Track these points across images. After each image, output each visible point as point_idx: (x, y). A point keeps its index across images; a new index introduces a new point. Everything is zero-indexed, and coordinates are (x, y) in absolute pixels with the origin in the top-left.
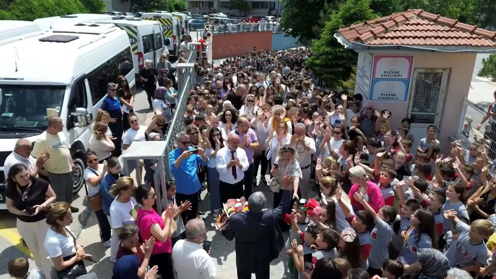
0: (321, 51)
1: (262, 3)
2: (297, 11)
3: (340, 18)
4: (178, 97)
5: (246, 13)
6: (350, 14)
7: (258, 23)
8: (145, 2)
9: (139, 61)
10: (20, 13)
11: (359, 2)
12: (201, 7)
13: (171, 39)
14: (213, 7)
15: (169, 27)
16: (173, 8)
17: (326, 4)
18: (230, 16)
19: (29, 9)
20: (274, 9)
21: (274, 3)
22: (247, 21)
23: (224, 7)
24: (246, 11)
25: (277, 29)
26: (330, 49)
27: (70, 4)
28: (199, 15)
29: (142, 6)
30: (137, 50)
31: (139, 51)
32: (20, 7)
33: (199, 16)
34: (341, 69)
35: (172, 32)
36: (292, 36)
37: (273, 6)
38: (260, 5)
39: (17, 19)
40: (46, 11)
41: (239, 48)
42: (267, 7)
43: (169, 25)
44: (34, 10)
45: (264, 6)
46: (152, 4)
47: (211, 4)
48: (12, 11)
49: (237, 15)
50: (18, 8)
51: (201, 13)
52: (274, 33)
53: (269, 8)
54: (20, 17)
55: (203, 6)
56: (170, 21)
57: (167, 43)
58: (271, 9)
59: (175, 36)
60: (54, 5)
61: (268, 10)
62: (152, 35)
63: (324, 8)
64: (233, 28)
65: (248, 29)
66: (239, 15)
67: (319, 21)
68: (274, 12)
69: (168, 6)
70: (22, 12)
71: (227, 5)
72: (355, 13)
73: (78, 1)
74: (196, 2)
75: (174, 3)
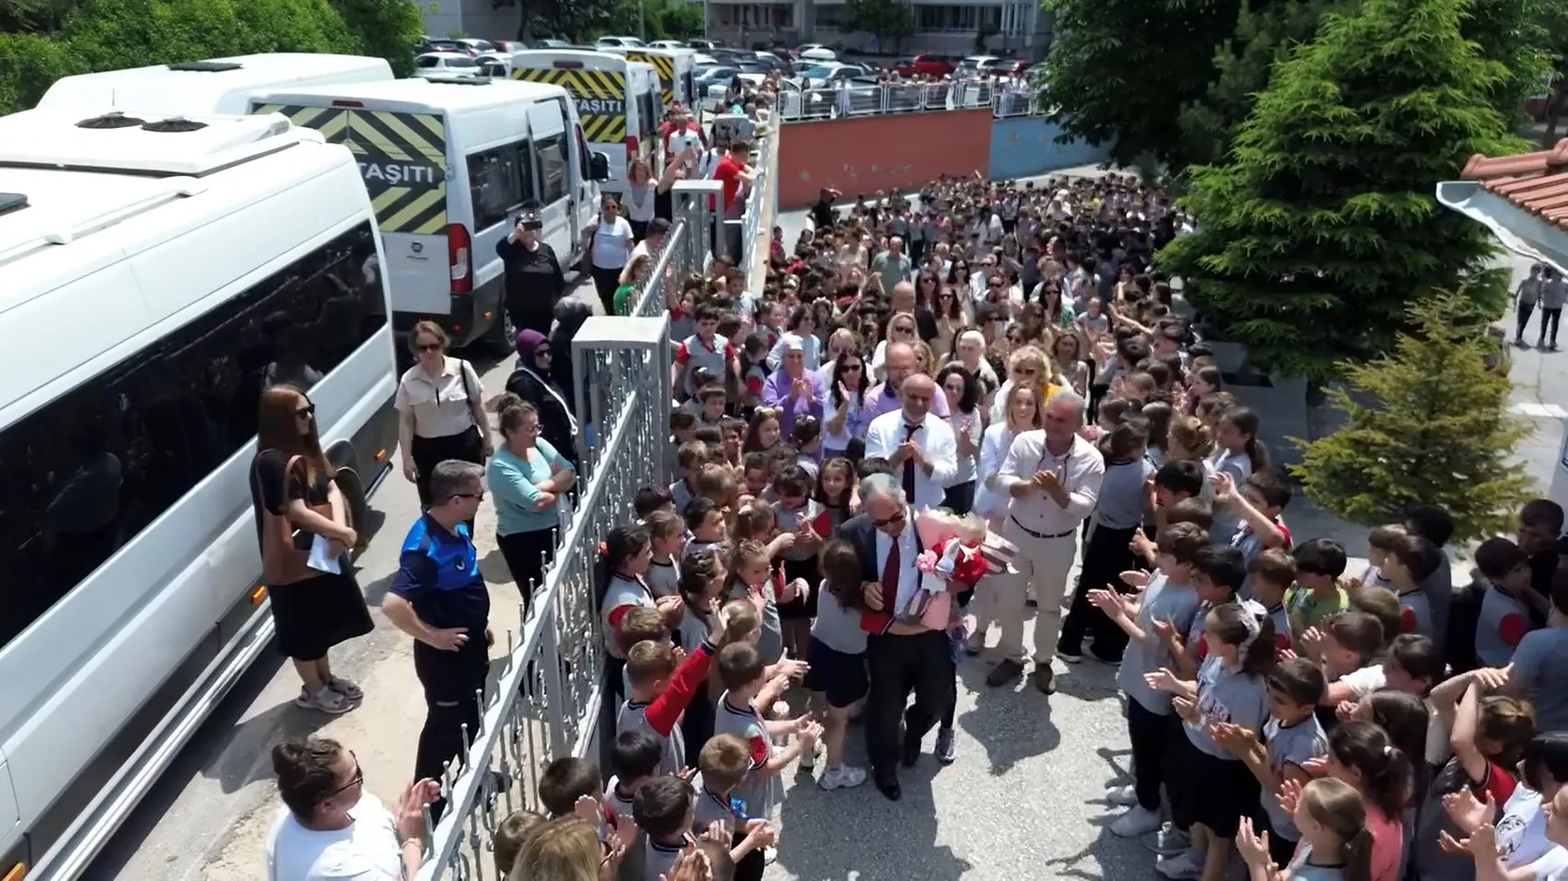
0: (1234, 218)
1: (956, 9)
2: (1117, 43)
3: (1324, 76)
4: (572, 492)
5: (898, 44)
6: (1378, 59)
7: (942, 83)
8: (569, 6)
9: (453, 261)
10: (101, 44)
11: (1424, 10)
12: (752, 25)
13: (612, 153)
14: (791, 24)
15: (611, 103)
16: (660, 28)
17: (1245, 19)
18: (845, 54)
19: (138, 32)
20: (995, 29)
21: (998, 10)
22: (906, 74)
23: (827, 23)
24: (899, 36)
25: (1008, 100)
26: (1277, 211)
27: (292, 13)
28: (741, 51)
29: (559, 21)
30: (442, 214)
31: (452, 220)
32: (101, 23)
33: (739, 56)
34: (1326, 301)
35: (623, 124)
36: (1084, 138)
37: (990, 19)
38: (948, 17)
39: (88, 67)
40: (201, 41)
41: (874, 168)
42: (972, 26)
43: (613, 98)
44: (154, 36)
45: (962, 20)
46: (591, 11)
47: (783, 14)
48: (75, 38)
49: (868, 50)
50: (97, 29)
51: (749, 44)
52: (1001, 115)
53: (976, 29)
54: (102, 58)
55: (757, 22)
56: (616, 79)
57: (596, 169)
58: (986, 28)
59: (634, 139)
60: (234, 20)
61: (974, 35)
62: (522, 146)
63: (1238, 31)
64: (856, 100)
65: (908, 102)
66: (877, 51)
67: (1211, 84)
68: (994, 41)
69: (641, 20)
70: (109, 42)
71: (837, 16)
72: (1400, 58)
73: (325, 6)
74: (736, 7)
75: (664, 12)
